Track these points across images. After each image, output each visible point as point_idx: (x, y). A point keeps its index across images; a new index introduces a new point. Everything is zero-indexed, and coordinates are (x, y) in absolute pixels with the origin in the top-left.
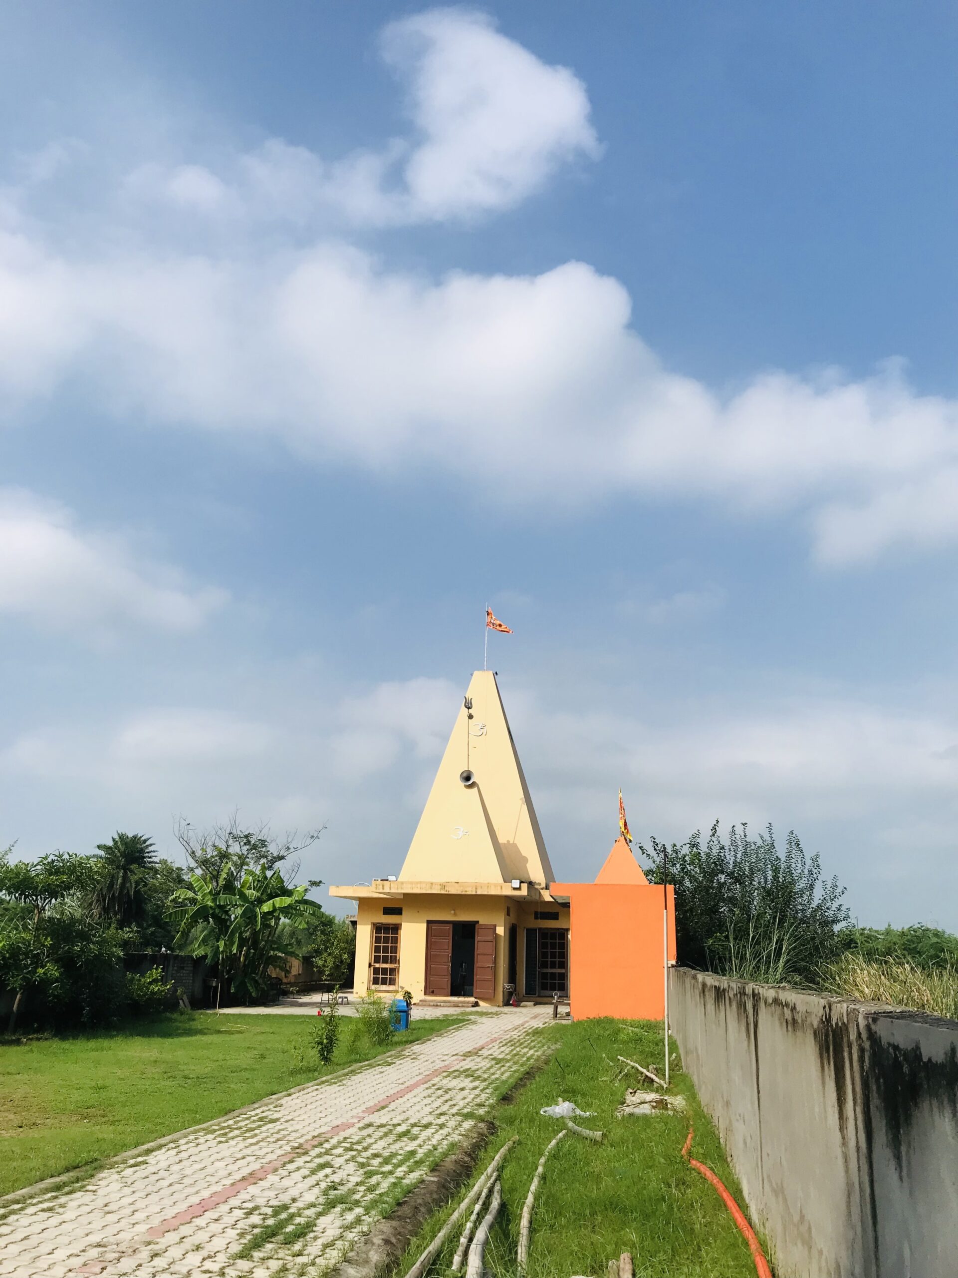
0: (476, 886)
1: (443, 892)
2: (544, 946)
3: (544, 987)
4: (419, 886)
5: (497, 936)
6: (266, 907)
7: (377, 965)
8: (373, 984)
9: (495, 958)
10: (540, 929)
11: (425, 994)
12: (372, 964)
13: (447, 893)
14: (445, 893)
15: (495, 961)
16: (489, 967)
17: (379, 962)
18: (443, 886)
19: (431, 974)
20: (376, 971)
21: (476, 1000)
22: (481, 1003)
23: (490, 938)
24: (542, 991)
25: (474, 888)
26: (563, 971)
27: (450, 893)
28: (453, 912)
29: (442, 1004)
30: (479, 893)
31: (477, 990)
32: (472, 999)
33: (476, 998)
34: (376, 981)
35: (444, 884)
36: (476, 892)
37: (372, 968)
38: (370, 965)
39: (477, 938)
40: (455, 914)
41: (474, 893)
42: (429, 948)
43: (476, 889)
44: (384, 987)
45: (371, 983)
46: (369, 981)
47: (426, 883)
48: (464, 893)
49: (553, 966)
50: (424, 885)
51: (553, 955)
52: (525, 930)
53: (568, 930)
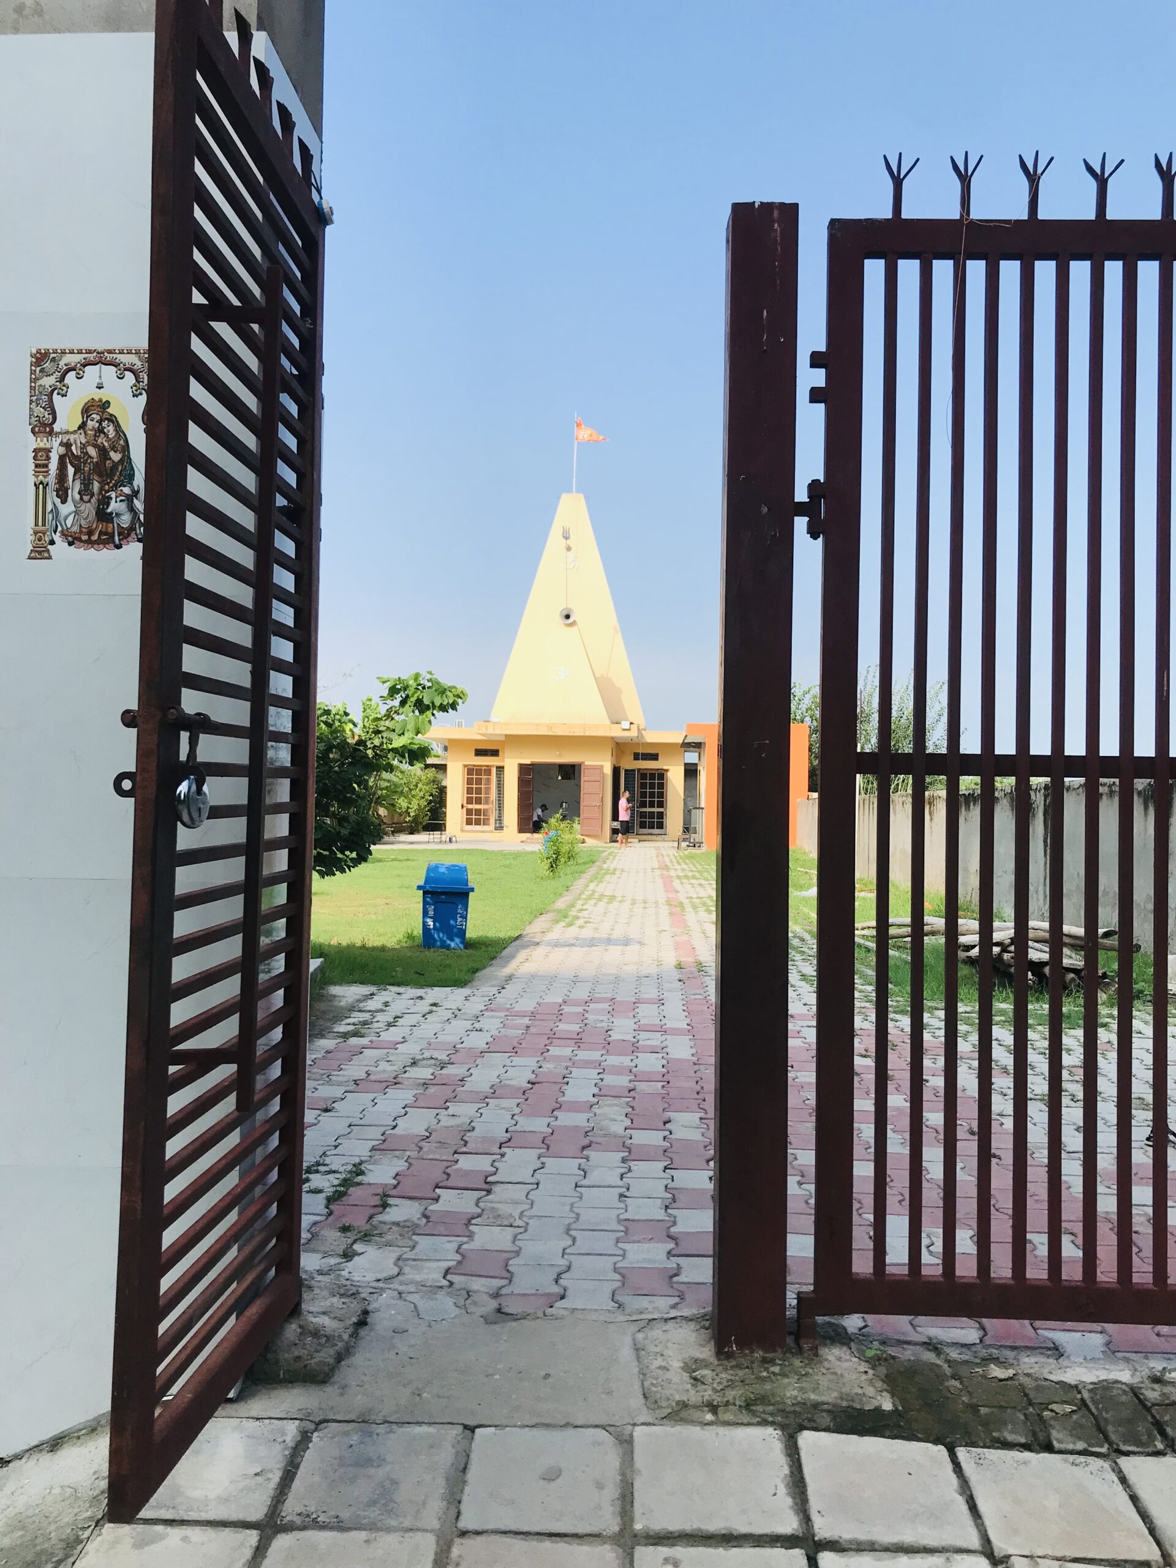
1: (550, 733)
2: (643, 785)
3: (643, 825)
4: (523, 727)
5: (603, 776)
7: (470, 806)
8: (467, 824)
9: (602, 797)
10: (639, 770)
11: (518, 832)
12: (465, 804)
13: (554, 734)
14: (552, 734)
15: (602, 800)
16: (595, 806)
17: (472, 803)
18: (550, 727)
20: (469, 812)
21: (582, 837)
22: (587, 840)
23: (596, 778)
24: (641, 830)
25: (582, 730)
26: (661, 810)
27: (557, 734)
28: (558, 753)
30: (588, 734)
35: (550, 725)
36: (586, 733)
37: (465, 809)
38: (463, 807)
39: (583, 779)
40: (560, 755)
41: (583, 734)
43: (586, 730)
44: (478, 828)
45: (465, 823)
46: (462, 822)
47: (532, 724)
48: (571, 734)
49: (652, 805)
50: (529, 727)
51: (652, 795)
52: (626, 771)
53: (667, 771)
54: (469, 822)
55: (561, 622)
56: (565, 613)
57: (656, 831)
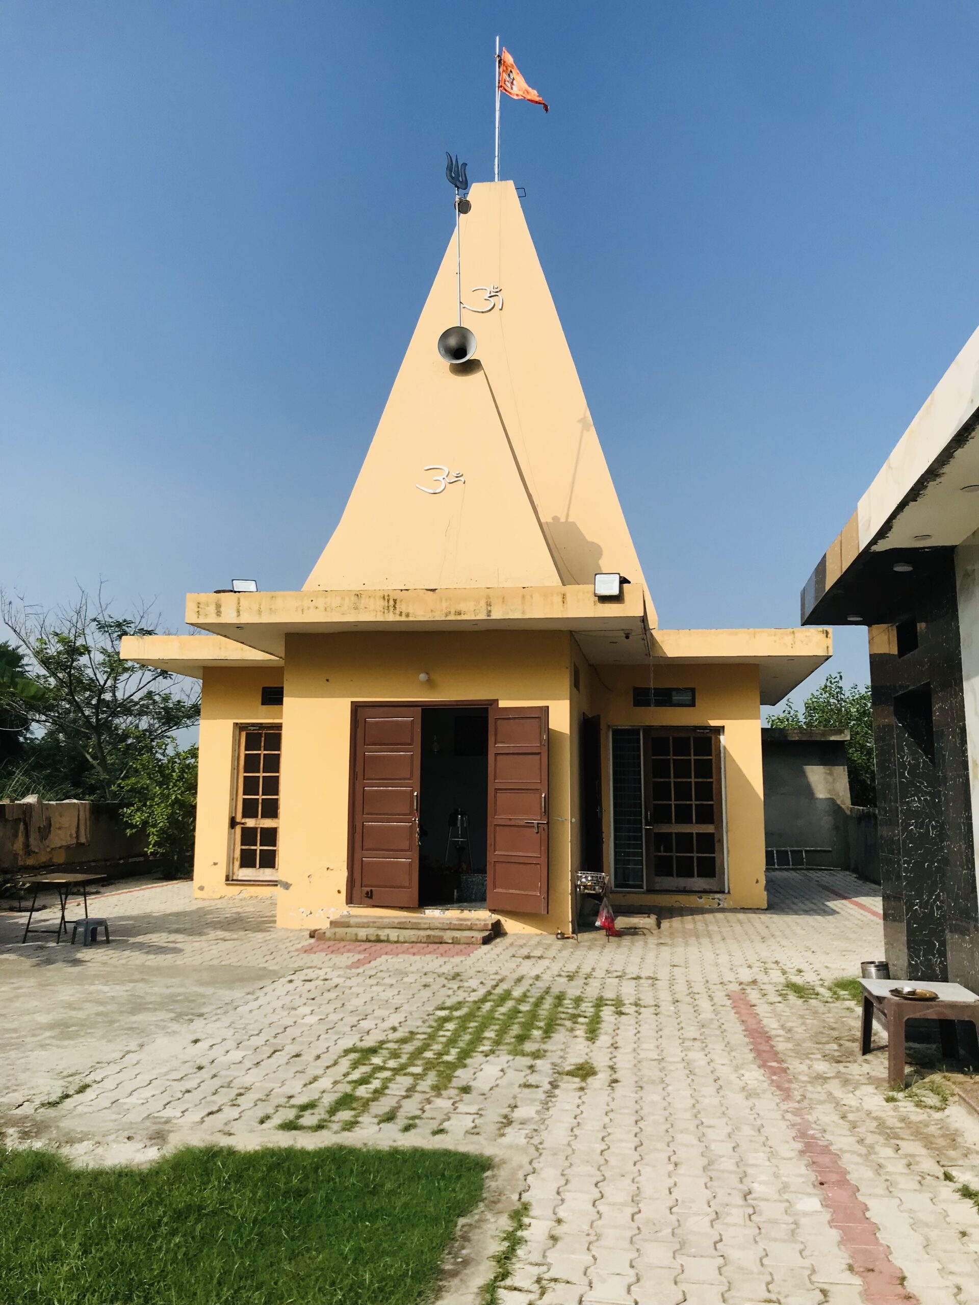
0: (488, 597)
1: (391, 617)
2: (659, 768)
3: (663, 868)
4: (320, 602)
5: (551, 737)
7: (251, 823)
8: (242, 865)
9: (547, 799)
10: (648, 730)
11: (350, 900)
12: (239, 818)
13: (403, 618)
14: (398, 618)
15: (548, 809)
16: (529, 826)
17: (255, 816)
18: (391, 602)
19: (366, 846)
20: (248, 836)
21: (496, 917)
22: (509, 925)
23: (533, 744)
24: (658, 879)
25: (483, 603)
26: (709, 829)
27: (411, 619)
28: (423, 677)
29: (393, 934)
30: (497, 615)
31: (495, 892)
32: (482, 916)
33: (493, 911)
34: (247, 860)
35: (393, 595)
36: (489, 613)
37: (238, 829)
38: (233, 823)
39: (494, 747)
40: (430, 684)
41: (482, 616)
42: (360, 776)
43: (489, 604)
45: (237, 864)
46: (230, 860)
47: (342, 594)
48: (452, 617)
49: (684, 816)
50: (335, 601)
51: (683, 791)
52: (616, 733)
53: (720, 730)
55: (445, 363)
56: (453, 342)
57: (698, 883)
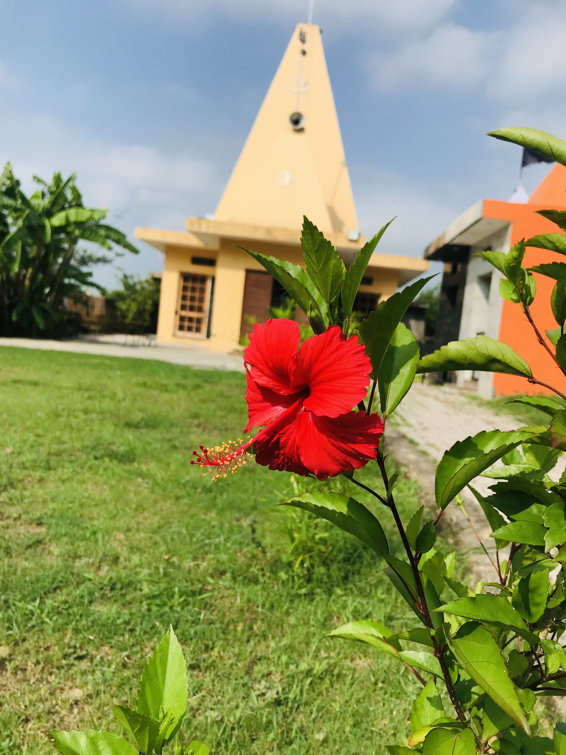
1: (269, 238)
6: (58, 220)
7: (184, 313)
12: (179, 312)
17: (186, 311)
20: (182, 319)
37: (178, 315)
38: (176, 313)
42: (246, 298)
44: (190, 334)
45: (177, 330)
46: (174, 328)
53: (379, 296)
54: (181, 328)
55: (290, 126)
56: (295, 117)
